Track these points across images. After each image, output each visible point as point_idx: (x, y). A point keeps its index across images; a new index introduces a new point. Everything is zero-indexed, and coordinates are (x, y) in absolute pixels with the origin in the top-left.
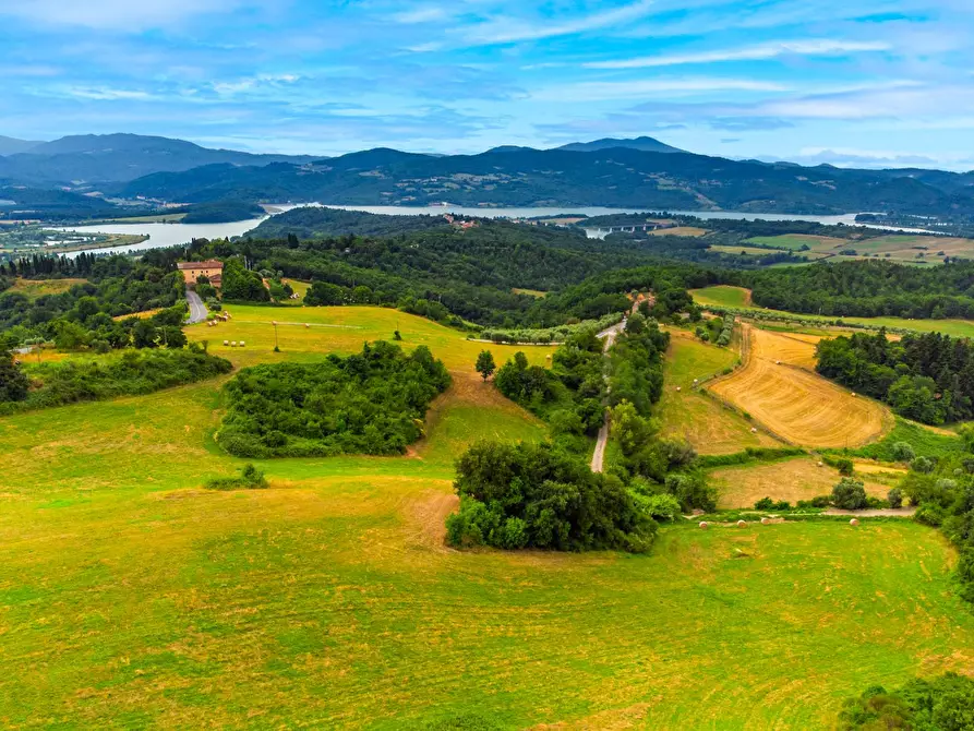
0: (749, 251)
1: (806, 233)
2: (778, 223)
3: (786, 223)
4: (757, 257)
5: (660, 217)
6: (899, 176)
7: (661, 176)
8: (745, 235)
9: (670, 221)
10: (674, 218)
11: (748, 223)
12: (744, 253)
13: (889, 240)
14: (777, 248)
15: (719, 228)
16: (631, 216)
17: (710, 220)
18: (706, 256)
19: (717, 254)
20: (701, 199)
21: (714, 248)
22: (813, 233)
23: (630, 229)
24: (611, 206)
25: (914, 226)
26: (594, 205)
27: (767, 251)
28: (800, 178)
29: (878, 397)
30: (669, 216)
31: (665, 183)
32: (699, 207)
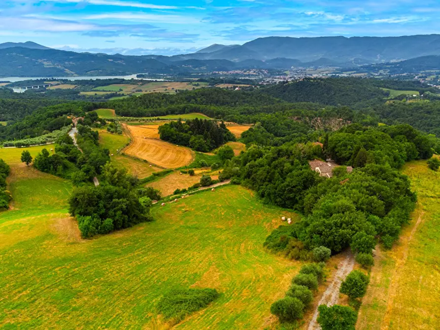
0: (97, 93)
1: (120, 84)
2: (106, 80)
3: (110, 80)
4: (103, 96)
5: (50, 80)
6: (148, 58)
7: (45, 61)
8: (93, 87)
9: (57, 83)
10: (58, 80)
11: (93, 81)
12: (96, 94)
13: (153, 84)
14: (110, 91)
15: (81, 84)
16: (35, 80)
17: (75, 81)
18: (79, 97)
19: (84, 96)
20: (67, 71)
21: (82, 93)
22: (122, 84)
23: (37, 87)
24: (22, 76)
25: (159, 78)
26: (12, 76)
27: (105, 93)
28: (110, 60)
29: (185, 145)
30: (55, 80)
31: (47, 64)
32: (67, 75)
